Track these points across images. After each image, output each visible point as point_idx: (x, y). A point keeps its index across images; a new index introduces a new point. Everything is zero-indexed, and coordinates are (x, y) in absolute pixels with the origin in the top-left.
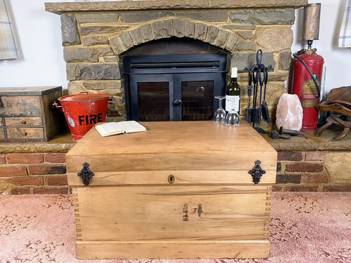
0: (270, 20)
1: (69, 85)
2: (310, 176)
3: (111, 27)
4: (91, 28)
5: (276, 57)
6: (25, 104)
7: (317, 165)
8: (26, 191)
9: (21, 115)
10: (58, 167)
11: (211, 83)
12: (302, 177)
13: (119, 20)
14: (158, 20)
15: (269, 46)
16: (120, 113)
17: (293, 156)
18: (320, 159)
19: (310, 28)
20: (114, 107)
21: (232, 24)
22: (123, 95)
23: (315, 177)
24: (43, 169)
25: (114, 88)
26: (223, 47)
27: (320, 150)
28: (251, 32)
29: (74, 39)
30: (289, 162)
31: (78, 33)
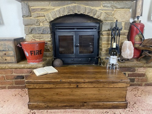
0: (121, 7)
1: (26, 37)
2: (139, 79)
3: (46, 9)
4: (36, 9)
5: (123, 24)
6: (5, 45)
7: (142, 74)
8: (4, 88)
9: (3, 51)
10: (20, 76)
11: (93, 36)
12: (135, 79)
13: (50, 5)
14: (68, 5)
15: (120, 19)
16: (50, 50)
17: (132, 70)
18: (144, 71)
19: (139, 11)
20: (47, 47)
21: (103, 8)
22: (52, 41)
23: (141, 79)
24: (13, 77)
25: (47, 38)
26: (99, 19)
27: (144, 67)
28: (112, 12)
29: (28, 14)
30: (129, 73)
31: (30, 11)
